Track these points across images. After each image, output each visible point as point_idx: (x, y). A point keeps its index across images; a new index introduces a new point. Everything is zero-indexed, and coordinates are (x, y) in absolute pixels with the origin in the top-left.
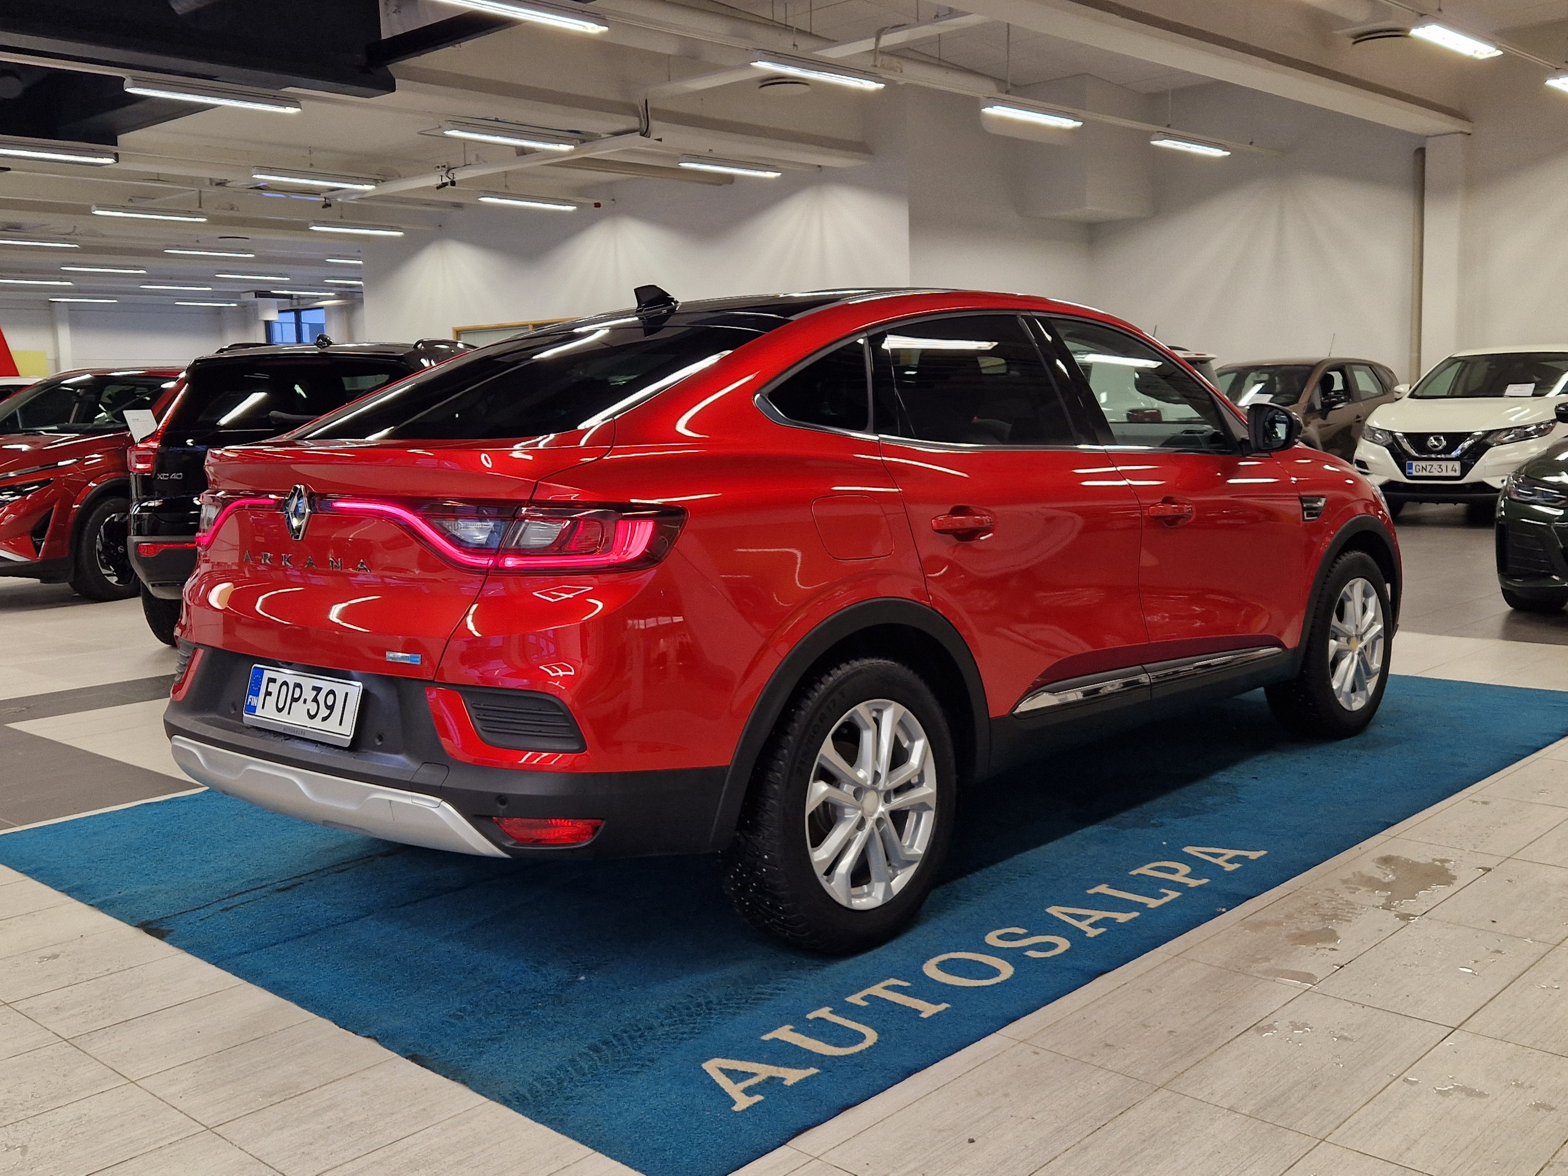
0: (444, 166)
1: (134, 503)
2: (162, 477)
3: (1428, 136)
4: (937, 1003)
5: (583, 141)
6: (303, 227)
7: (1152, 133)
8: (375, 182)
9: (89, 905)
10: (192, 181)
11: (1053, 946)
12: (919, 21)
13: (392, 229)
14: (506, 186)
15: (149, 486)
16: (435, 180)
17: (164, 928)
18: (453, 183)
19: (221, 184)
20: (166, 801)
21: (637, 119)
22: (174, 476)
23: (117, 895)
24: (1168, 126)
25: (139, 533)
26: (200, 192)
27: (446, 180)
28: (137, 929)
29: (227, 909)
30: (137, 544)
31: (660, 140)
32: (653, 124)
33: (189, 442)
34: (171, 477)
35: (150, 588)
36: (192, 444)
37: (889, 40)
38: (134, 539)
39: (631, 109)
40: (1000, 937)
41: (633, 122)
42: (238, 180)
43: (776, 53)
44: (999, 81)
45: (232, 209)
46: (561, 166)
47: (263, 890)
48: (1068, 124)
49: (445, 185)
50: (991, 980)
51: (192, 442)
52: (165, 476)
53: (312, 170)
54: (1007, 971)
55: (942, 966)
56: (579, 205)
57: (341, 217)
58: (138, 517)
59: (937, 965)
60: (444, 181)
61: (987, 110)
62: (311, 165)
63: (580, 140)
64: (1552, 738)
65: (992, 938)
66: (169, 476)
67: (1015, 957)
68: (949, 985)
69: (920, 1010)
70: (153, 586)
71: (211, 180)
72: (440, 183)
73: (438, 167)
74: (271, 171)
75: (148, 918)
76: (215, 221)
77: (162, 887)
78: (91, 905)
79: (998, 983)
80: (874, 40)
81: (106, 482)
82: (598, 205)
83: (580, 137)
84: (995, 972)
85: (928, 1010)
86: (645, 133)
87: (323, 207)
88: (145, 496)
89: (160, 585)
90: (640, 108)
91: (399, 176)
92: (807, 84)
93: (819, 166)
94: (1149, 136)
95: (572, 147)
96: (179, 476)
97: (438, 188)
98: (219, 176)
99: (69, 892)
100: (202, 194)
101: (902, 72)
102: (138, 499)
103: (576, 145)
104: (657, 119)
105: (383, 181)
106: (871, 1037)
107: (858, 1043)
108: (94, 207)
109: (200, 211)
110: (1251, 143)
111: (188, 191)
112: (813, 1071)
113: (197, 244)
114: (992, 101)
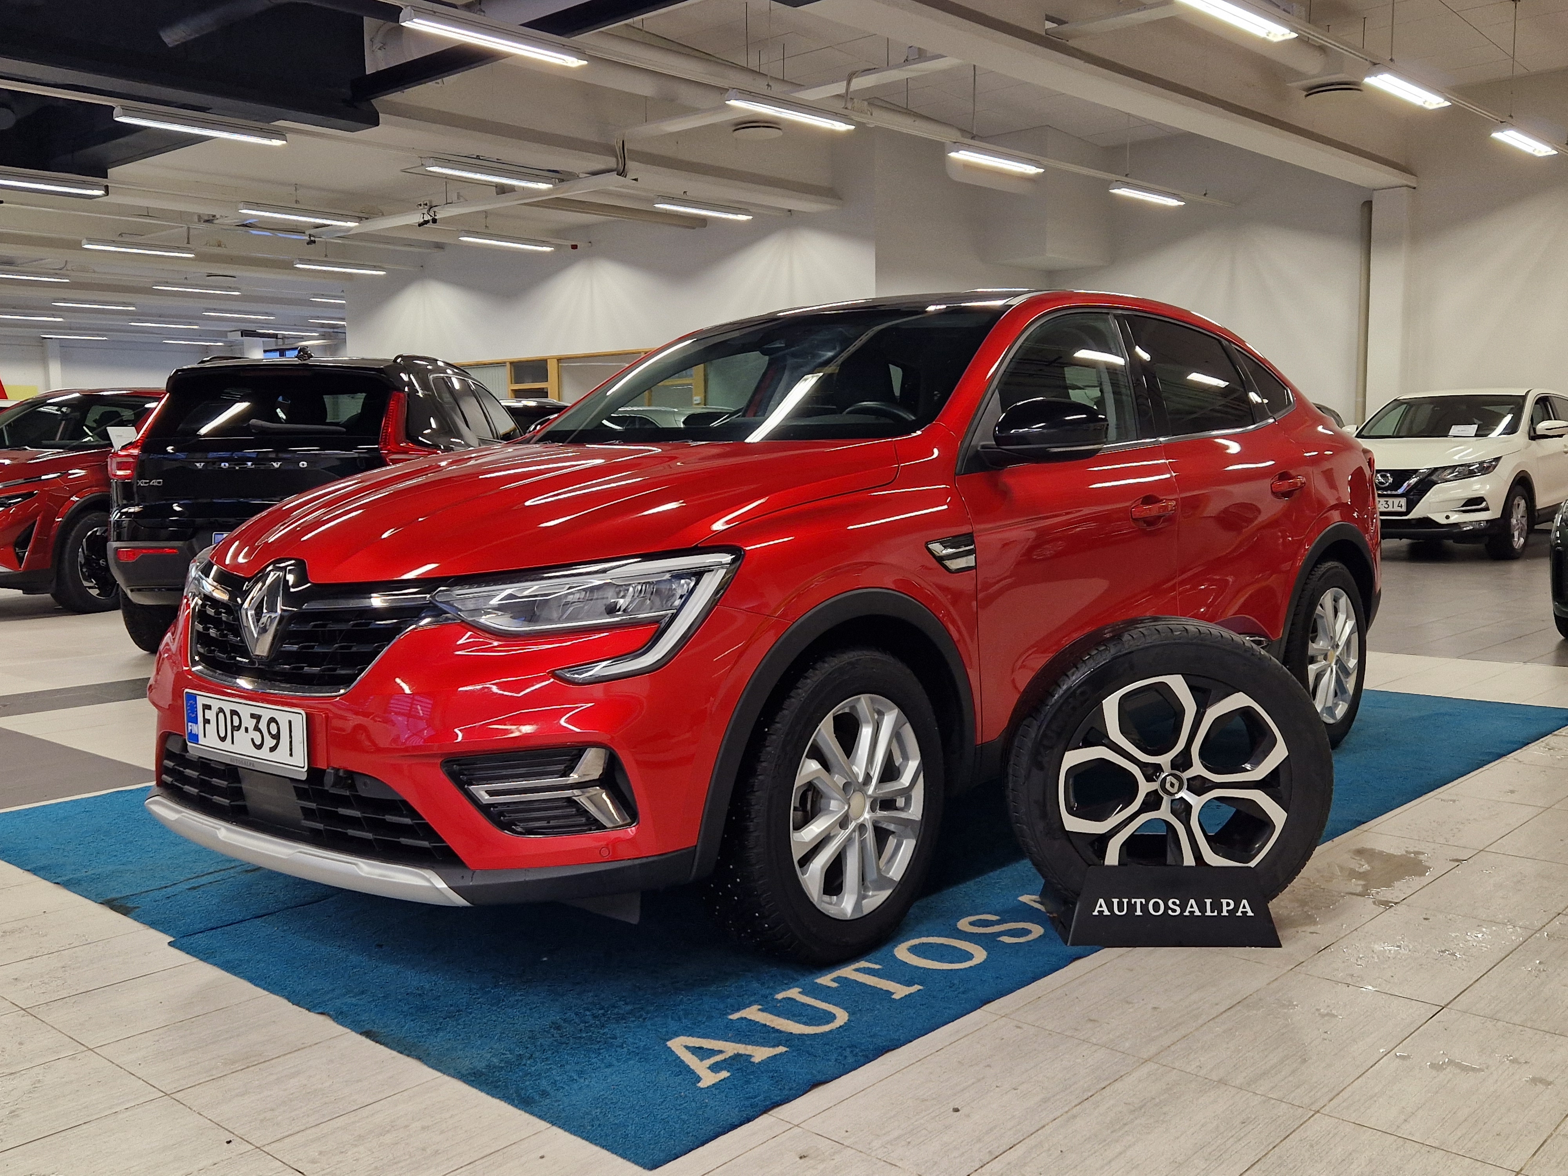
0: (426, 204)
1: (115, 509)
2: (142, 483)
3: (1374, 189)
4: (909, 984)
5: (563, 180)
6: (288, 266)
7: (1111, 182)
8: (360, 219)
9: (55, 883)
10: (181, 216)
11: (1027, 932)
12: (889, 66)
13: (375, 268)
14: (486, 226)
15: (128, 491)
16: (416, 218)
17: (129, 905)
18: (434, 221)
19: (210, 220)
20: (138, 789)
21: (614, 159)
22: (154, 482)
23: (84, 874)
24: (1127, 175)
25: (119, 539)
26: (189, 228)
27: (427, 218)
28: (102, 905)
29: (194, 888)
30: (117, 549)
31: (636, 180)
32: (630, 164)
33: (170, 449)
34: (151, 483)
35: (130, 594)
36: (172, 451)
37: (860, 83)
38: (113, 545)
39: (609, 150)
40: (972, 924)
41: (611, 162)
42: (227, 216)
43: (751, 92)
44: (963, 131)
45: (219, 246)
46: (538, 206)
47: (232, 871)
48: (1031, 170)
49: (426, 222)
50: (964, 964)
51: (172, 449)
52: (146, 483)
53: (296, 206)
54: (980, 955)
55: (913, 950)
56: (556, 246)
57: (325, 256)
58: (118, 523)
59: (908, 949)
60: (426, 219)
61: (953, 155)
62: (297, 202)
63: (558, 179)
64: (1515, 746)
65: (963, 924)
66: (149, 482)
67: (988, 942)
68: (921, 968)
69: (893, 991)
70: (132, 591)
71: (199, 217)
72: (422, 220)
73: (420, 205)
74: (258, 206)
75: (114, 895)
76: (201, 258)
77: (130, 867)
78: (57, 883)
79: (971, 967)
80: (845, 83)
81: (87, 496)
82: (574, 247)
83: (559, 176)
84: (969, 956)
85: (900, 991)
86: (622, 173)
87: (308, 244)
88: (125, 502)
89: (139, 590)
90: (618, 150)
91: (383, 215)
92: (779, 129)
93: (790, 211)
94: (1108, 184)
95: (551, 186)
96: (159, 483)
97: (420, 225)
98: (206, 210)
99: (34, 871)
100: (191, 231)
101: (872, 115)
102: (118, 505)
103: (554, 184)
104: (633, 160)
105: (367, 219)
106: (842, 1017)
107: (828, 1023)
108: (84, 241)
109: (188, 246)
110: (1205, 194)
111: (177, 227)
112: (782, 1049)
113: (186, 281)
114: (959, 146)
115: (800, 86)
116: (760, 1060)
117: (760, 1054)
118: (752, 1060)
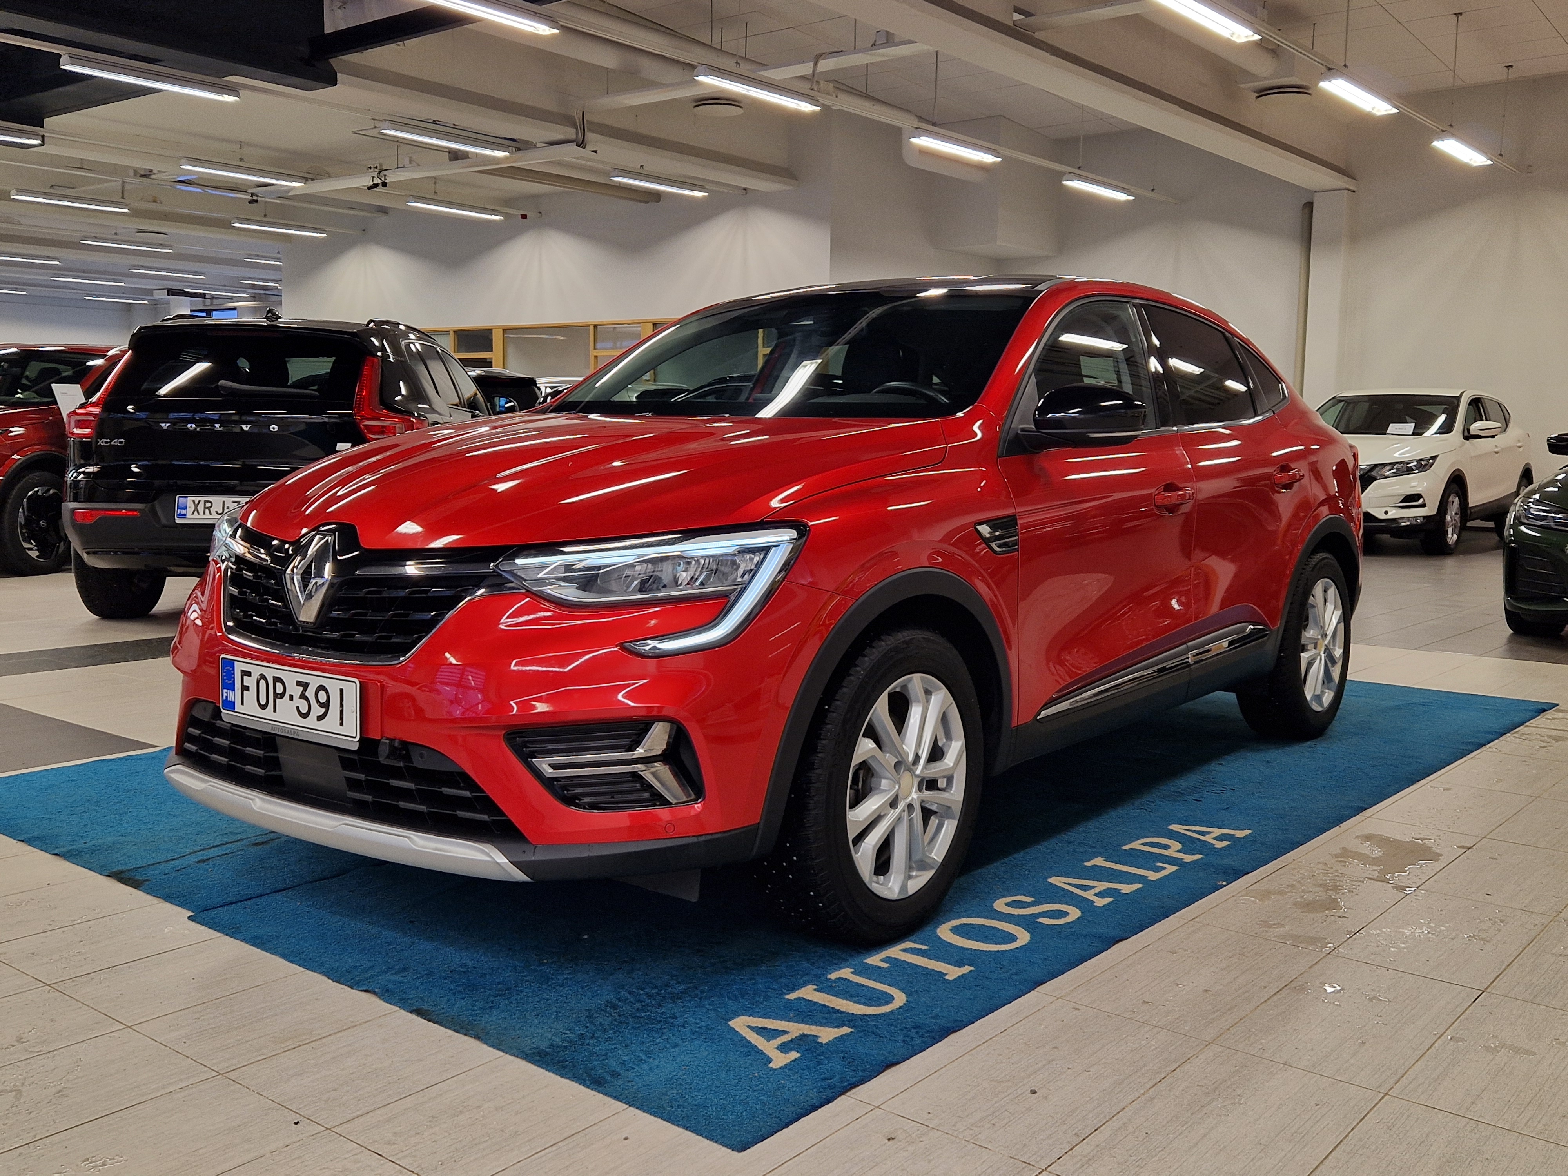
0: (376, 167)
1: (71, 469)
2: (102, 442)
3: (1316, 192)
4: (959, 964)
5: (519, 149)
6: (225, 225)
7: (1063, 174)
8: (306, 180)
9: (53, 854)
10: (116, 170)
11: (1064, 914)
12: (855, 49)
13: (316, 230)
14: (435, 192)
15: (87, 452)
16: (366, 181)
17: (138, 878)
18: (385, 185)
19: (147, 175)
20: (121, 758)
21: (574, 131)
22: (115, 442)
23: (82, 845)
24: (1079, 168)
25: (75, 500)
26: (124, 182)
27: (377, 181)
28: (108, 878)
29: (202, 862)
30: (73, 510)
31: (595, 152)
32: (590, 136)
33: (130, 408)
34: (112, 443)
35: (85, 556)
36: (132, 411)
37: (826, 65)
38: (69, 505)
39: (568, 120)
40: (1007, 904)
41: (571, 133)
42: (165, 171)
43: (720, 68)
44: (921, 118)
45: (155, 201)
46: (492, 174)
47: (239, 843)
48: (988, 159)
49: (376, 186)
50: (1009, 945)
51: (132, 409)
52: (106, 442)
53: (241, 164)
54: (1023, 936)
55: (955, 930)
56: (507, 216)
57: (265, 216)
58: (76, 483)
59: (951, 930)
60: (375, 182)
61: (914, 140)
62: (241, 160)
63: (515, 148)
65: (1000, 905)
66: (110, 442)
67: (1028, 923)
68: (968, 949)
69: (945, 972)
70: (86, 552)
71: (136, 172)
72: (371, 183)
73: (370, 168)
74: (200, 162)
75: (120, 867)
76: (136, 213)
77: (131, 838)
78: (56, 855)
79: (1017, 948)
80: (812, 64)
81: (29, 455)
82: (524, 217)
83: (516, 145)
84: (1012, 938)
85: (953, 972)
86: (581, 144)
87: (250, 203)
88: (82, 462)
89: (95, 553)
90: (577, 121)
91: (330, 177)
92: (740, 107)
93: (745, 189)
94: (1061, 176)
95: (507, 154)
96: (121, 442)
97: (370, 188)
98: (143, 164)
99: (28, 842)
100: (126, 185)
101: (837, 97)
102: (75, 465)
103: (511, 153)
104: (593, 131)
105: (313, 180)
106: (900, 998)
107: (887, 1003)
108: (13, 191)
109: (123, 200)
110: (1153, 190)
111: (111, 181)
112: (846, 1030)
113: (115, 237)
114: (919, 132)
115: (764, 66)
116: (827, 1041)
117: (827, 1034)
118: (820, 1040)
